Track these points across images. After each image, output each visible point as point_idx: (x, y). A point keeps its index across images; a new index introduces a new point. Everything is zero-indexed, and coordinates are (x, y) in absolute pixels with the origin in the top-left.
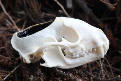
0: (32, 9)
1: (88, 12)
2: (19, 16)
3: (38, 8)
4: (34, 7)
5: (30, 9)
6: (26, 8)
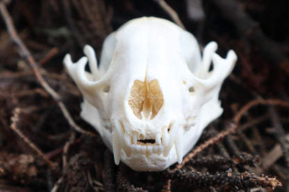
0: (88, 22)
1: (249, 31)
2: (51, 40)
3: (103, 19)
4: (91, 17)
5: (81, 23)
6: (70, 20)
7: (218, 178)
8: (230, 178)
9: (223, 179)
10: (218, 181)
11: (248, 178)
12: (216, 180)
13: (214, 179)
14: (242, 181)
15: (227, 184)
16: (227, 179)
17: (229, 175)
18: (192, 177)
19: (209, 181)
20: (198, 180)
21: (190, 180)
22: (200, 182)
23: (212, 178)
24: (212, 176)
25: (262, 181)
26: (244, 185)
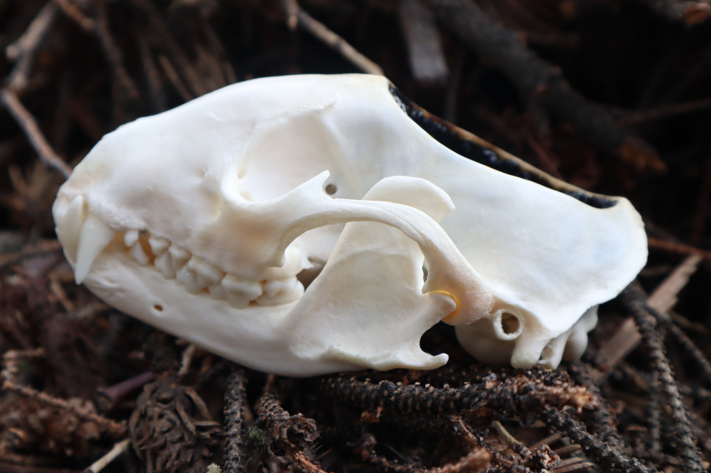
7: (467, 393)
8: (491, 391)
9: (476, 395)
10: (466, 399)
11: (527, 390)
12: (461, 398)
13: (458, 395)
14: (514, 396)
15: (483, 403)
16: (484, 394)
17: (489, 385)
18: (413, 395)
19: (447, 401)
20: (426, 401)
21: (410, 401)
22: (429, 403)
23: (454, 394)
24: (452, 390)
25: (557, 396)
26: (519, 404)
